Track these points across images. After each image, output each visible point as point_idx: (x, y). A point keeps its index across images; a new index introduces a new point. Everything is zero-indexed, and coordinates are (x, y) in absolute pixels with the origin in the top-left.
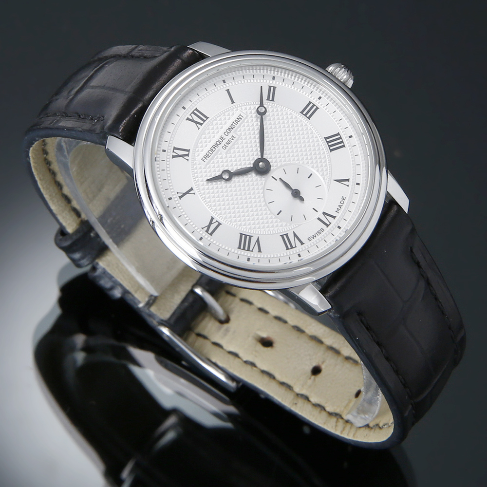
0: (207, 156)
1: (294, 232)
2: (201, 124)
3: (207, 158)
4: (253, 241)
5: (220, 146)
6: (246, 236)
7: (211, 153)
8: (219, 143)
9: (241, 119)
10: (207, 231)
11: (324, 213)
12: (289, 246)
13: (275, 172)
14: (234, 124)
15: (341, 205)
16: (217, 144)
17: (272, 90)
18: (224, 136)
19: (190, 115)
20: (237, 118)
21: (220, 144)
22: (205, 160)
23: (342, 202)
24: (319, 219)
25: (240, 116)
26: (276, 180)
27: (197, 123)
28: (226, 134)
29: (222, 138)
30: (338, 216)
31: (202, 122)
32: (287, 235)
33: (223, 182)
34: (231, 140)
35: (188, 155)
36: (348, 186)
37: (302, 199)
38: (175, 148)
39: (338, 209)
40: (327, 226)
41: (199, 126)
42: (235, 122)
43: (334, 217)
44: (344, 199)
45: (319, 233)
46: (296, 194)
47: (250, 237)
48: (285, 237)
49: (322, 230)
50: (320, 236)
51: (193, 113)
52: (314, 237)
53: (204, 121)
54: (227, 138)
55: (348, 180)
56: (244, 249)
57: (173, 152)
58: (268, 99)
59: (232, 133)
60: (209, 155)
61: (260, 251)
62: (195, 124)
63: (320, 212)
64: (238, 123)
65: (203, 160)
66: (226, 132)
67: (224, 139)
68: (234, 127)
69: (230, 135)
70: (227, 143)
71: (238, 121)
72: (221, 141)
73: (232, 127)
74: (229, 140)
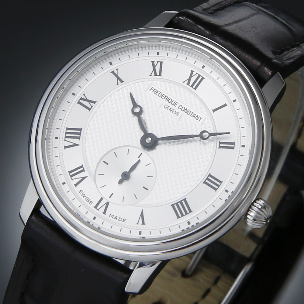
0: (156, 92)
1: (86, 177)
2: (188, 84)
3: (154, 92)
4: (75, 141)
5: (167, 103)
6: (80, 134)
7: (160, 95)
8: (170, 101)
9: (197, 119)
10: (81, 99)
11: (108, 203)
12: (73, 173)
13: (147, 156)
15: (118, 219)
16: (169, 99)
17: (230, 146)
18: (178, 105)
19: (197, 73)
20: (197, 116)
21: (170, 103)
23: (120, 219)
24: (102, 199)
25: (200, 118)
26: (139, 157)
27: (189, 80)
28: (181, 107)
29: (175, 104)
30: (106, 216)
31: (191, 84)
32: (83, 170)
34: (174, 113)
35: (156, 75)
36: (138, 224)
37: (121, 182)
38: (161, 63)
39: (113, 216)
40: (96, 207)
41: (187, 82)
42: (193, 114)
43: (104, 213)
44: (124, 220)
45: (88, 200)
46: (126, 176)
47: (79, 138)
48: (81, 169)
49: (91, 202)
50: (85, 201)
51: (199, 76)
52: (84, 195)
53: (192, 86)
54: (176, 108)
55: (143, 223)
56: (67, 133)
57: (158, 62)
58: (220, 143)
60: (157, 94)
61: (66, 147)
62: (188, 78)
63: (109, 200)
64: (193, 117)
65: (151, 89)
66: (182, 106)
67: (174, 105)
68: (188, 114)
69: (179, 111)
70: (171, 108)
71: (194, 117)
72: (173, 103)
73: (188, 112)
74: (174, 111)
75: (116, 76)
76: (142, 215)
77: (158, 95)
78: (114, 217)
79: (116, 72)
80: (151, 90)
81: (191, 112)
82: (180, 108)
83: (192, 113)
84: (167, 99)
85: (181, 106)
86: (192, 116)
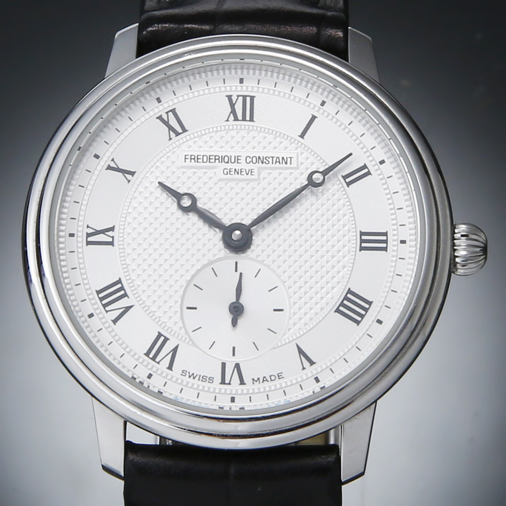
0: (196, 159)
1: (177, 346)
2: (236, 119)
3: (193, 161)
4: (124, 303)
5: (224, 165)
6: (122, 289)
7: (205, 160)
8: (226, 160)
9: (286, 163)
10: (89, 235)
11: (237, 366)
12: (153, 353)
13: (247, 261)
14: (270, 160)
15: (269, 379)
16: (223, 158)
17: (362, 173)
19: (238, 96)
20: (283, 158)
21: (228, 162)
22: (188, 161)
23: (273, 378)
24: (224, 365)
25: (289, 159)
26: (236, 271)
27: (233, 112)
29: (237, 159)
30: (249, 386)
31: (240, 117)
32: (166, 339)
33: (176, 204)
34: (244, 173)
35: (177, 134)
36: (304, 368)
37: (234, 323)
38: (173, 111)
39: (258, 379)
40: (223, 382)
41: (232, 117)
42: (274, 159)
43: (242, 383)
44: (279, 376)
45: (204, 379)
46: (237, 310)
47: (125, 295)
48: (161, 340)
49: (211, 380)
50: (200, 383)
51: (244, 97)
52: (192, 376)
53: (244, 119)
54: (243, 165)
55: (312, 363)
56: (101, 299)
57: (167, 113)
58: (345, 177)
59: (255, 167)
60: (199, 160)
61: (115, 321)
62: (230, 110)
63: (236, 360)
64: (277, 163)
65: (185, 159)
66: (250, 157)
67: (238, 163)
68: (267, 162)
69: (251, 166)
70: (235, 170)
71: (279, 162)
72: (233, 161)
73: (265, 160)
74: (242, 170)
75: (118, 170)
76: (301, 352)
77: (203, 162)
78: (261, 381)
79: (113, 165)
80: (187, 160)
81: (269, 158)
82: (248, 162)
83: (271, 158)
84: (220, 159)
85: (248, 158)
86: (275, 163)
